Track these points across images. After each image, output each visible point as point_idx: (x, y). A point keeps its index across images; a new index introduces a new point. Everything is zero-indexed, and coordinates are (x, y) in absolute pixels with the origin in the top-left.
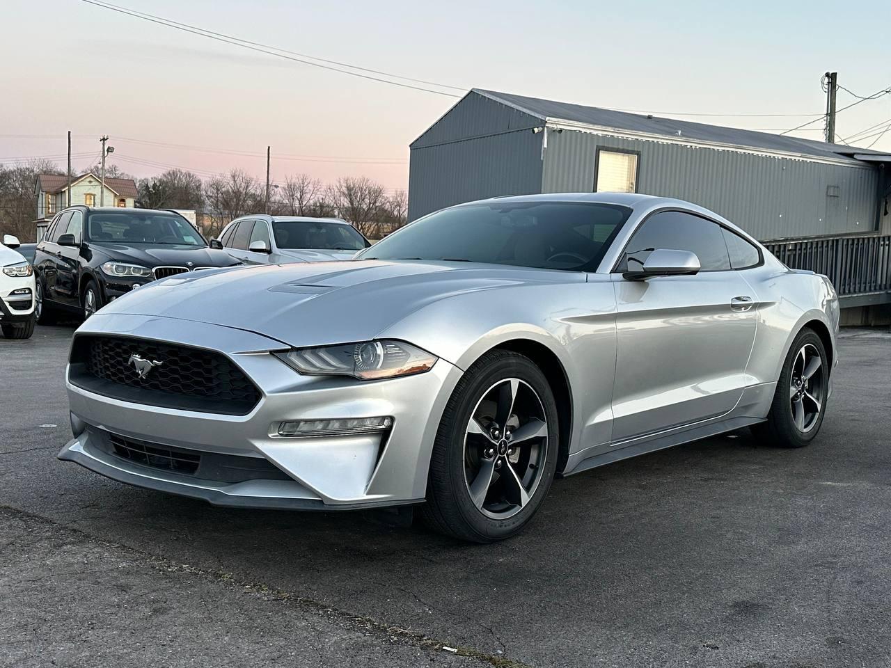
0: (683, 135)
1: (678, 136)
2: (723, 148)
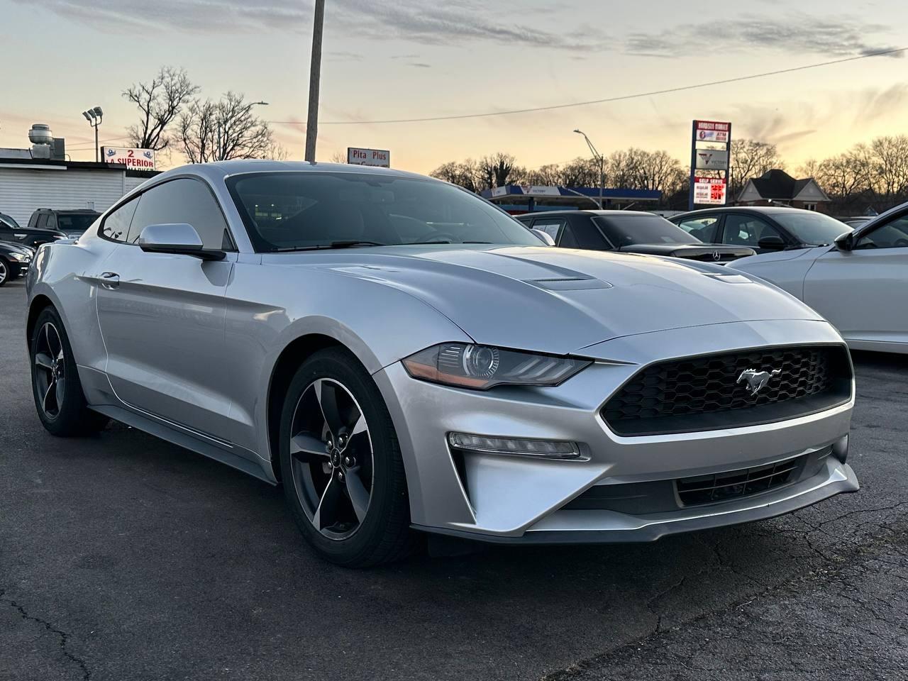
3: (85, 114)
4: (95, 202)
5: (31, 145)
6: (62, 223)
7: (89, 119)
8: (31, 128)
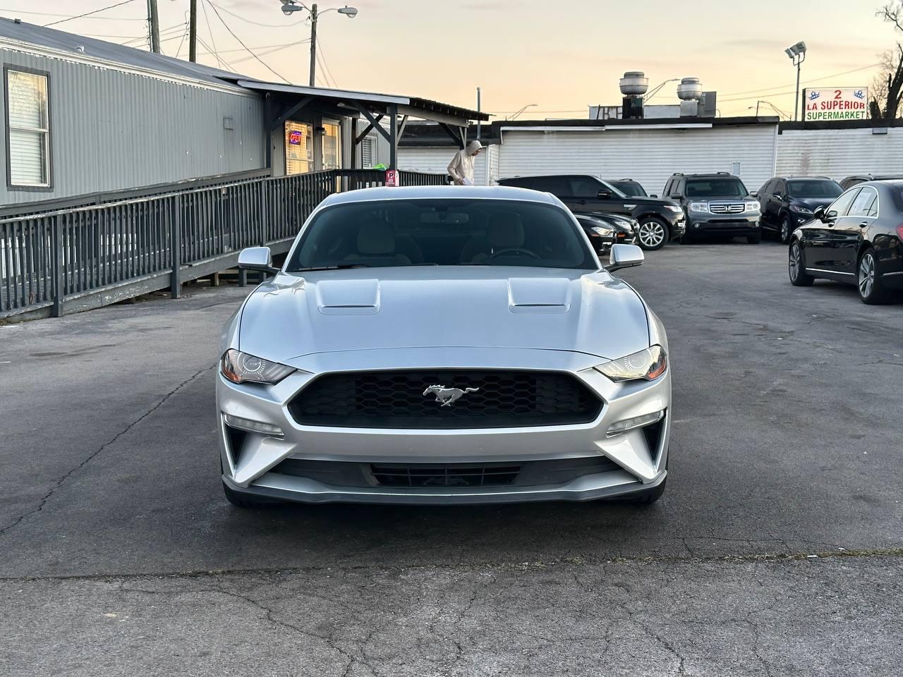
0: (86, 53)
1: (81, 53)
2: (129, 71)
3: (787, 51)
4: (741, 163)
5: (679, 101)
6: (693, 189)
7: (792, 57)
8: (680, 83)
